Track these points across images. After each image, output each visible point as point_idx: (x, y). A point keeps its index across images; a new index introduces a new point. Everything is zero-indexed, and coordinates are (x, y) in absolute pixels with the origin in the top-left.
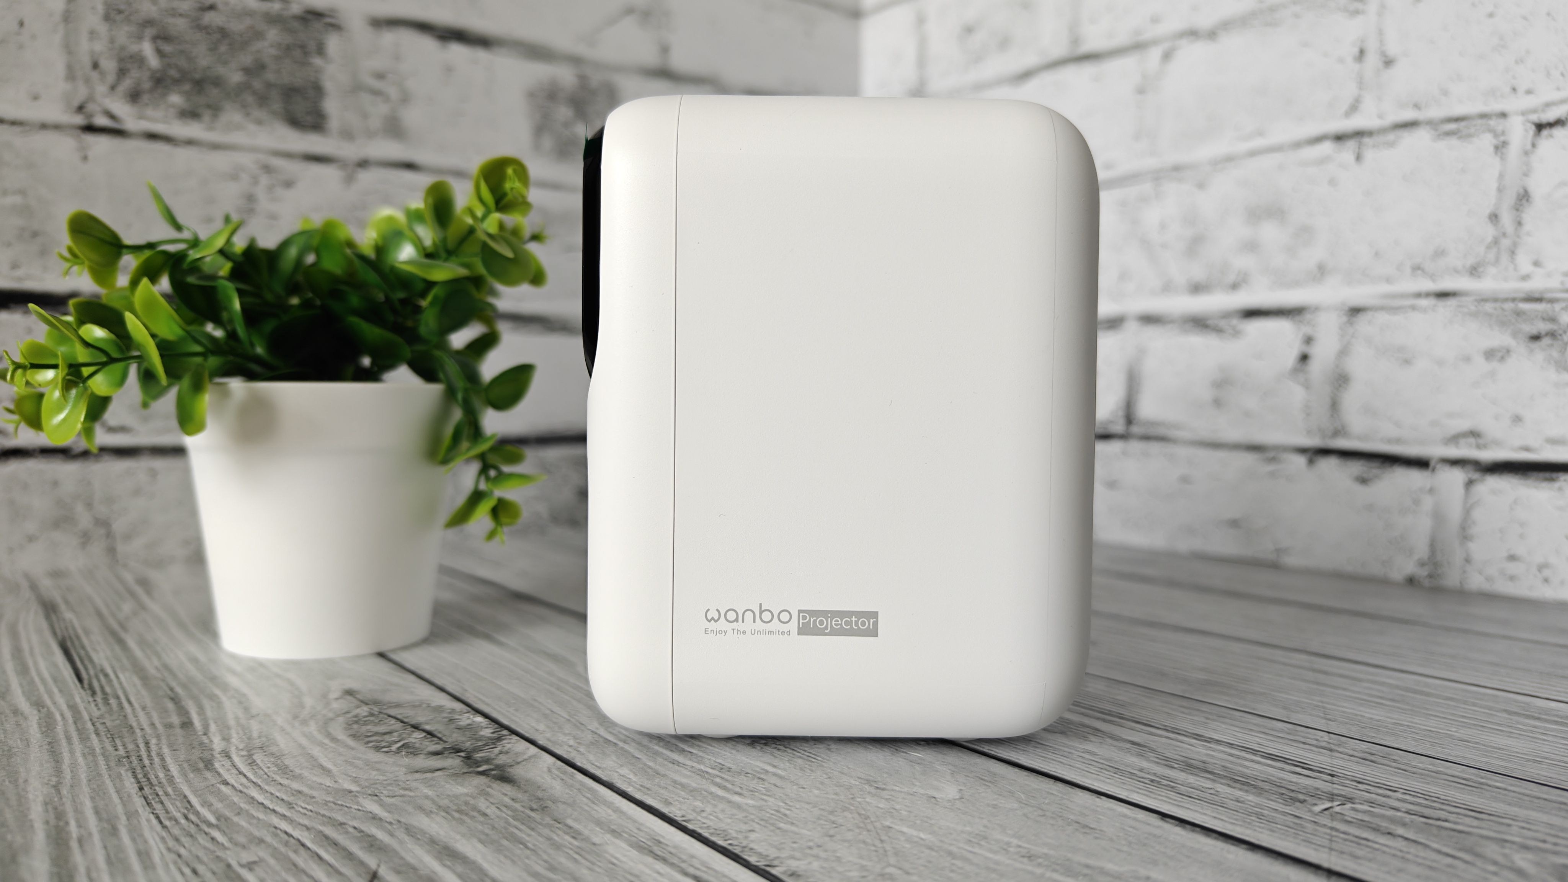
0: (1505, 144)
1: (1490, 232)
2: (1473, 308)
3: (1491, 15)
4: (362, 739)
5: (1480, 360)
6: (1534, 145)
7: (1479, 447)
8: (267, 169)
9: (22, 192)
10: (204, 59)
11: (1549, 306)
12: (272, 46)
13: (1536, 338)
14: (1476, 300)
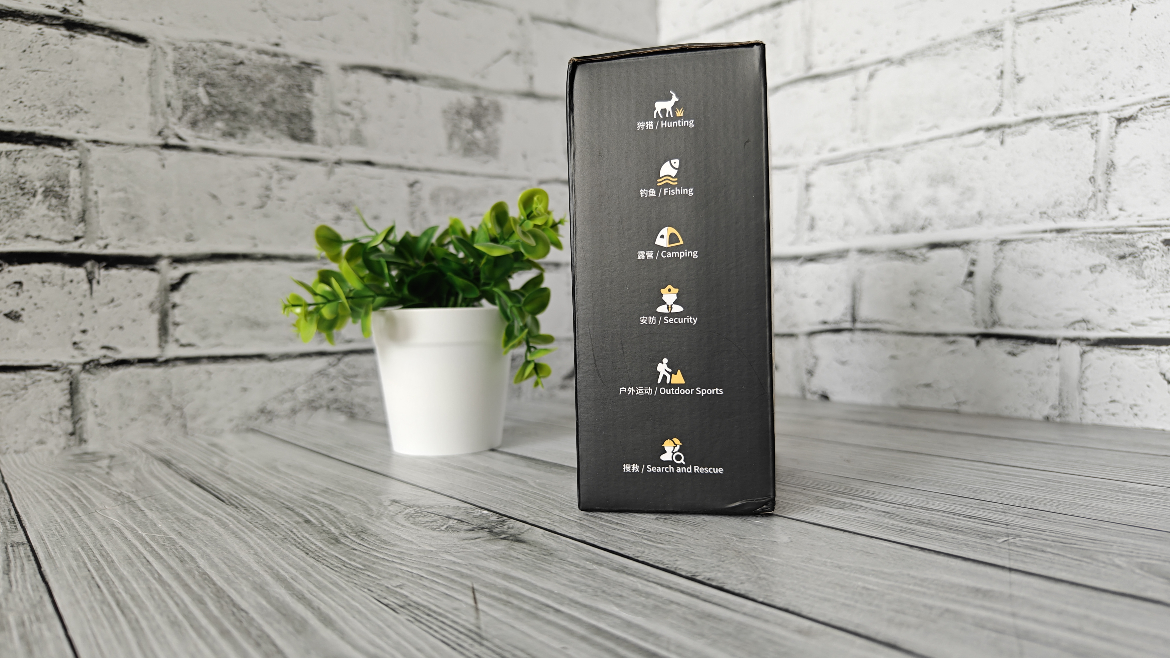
0: (1098, 131)
1: (1090, 189)
2: (1081, 239)
3: (1085, 49)
4: (420, 525)
5: (1087, 272)
6: (1116, 133)
7: (1088, 329)
8: (277, 168)
9: (124, 190)
10: (237, 98)
11: (1131, 236)
12: (279, 86)
13: (1122, 257)
14: (1083, 233)
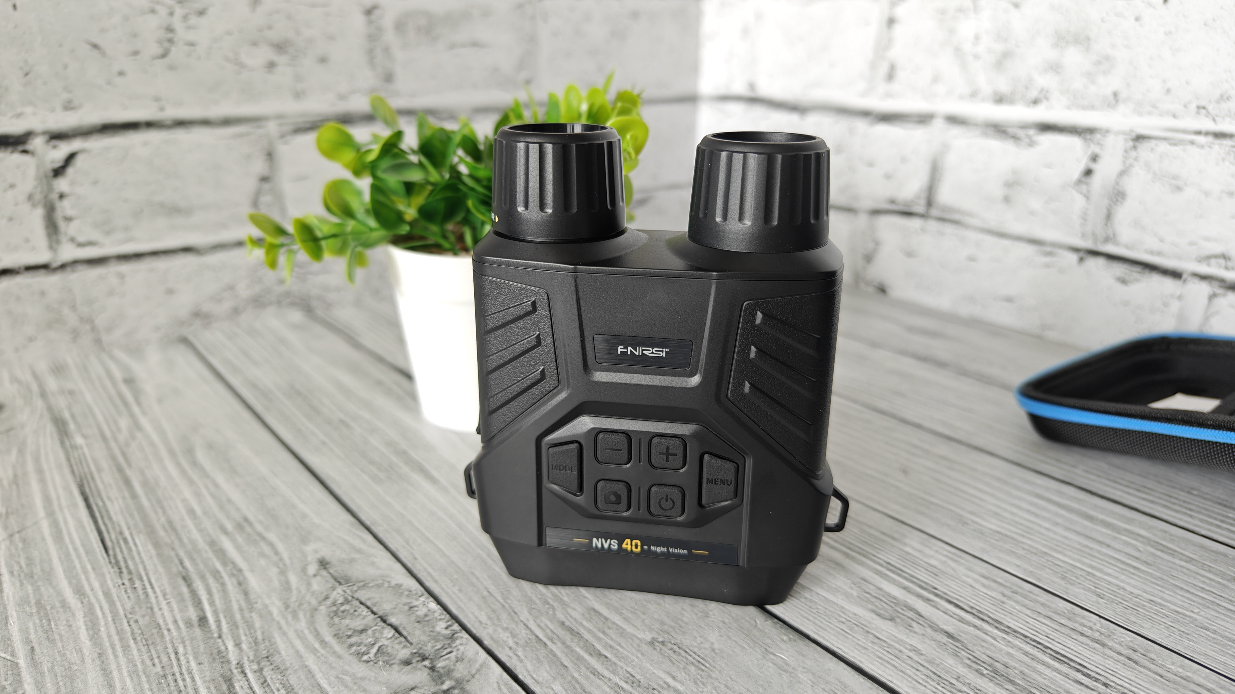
4: (344, 642)
